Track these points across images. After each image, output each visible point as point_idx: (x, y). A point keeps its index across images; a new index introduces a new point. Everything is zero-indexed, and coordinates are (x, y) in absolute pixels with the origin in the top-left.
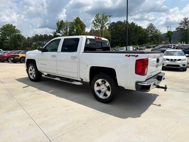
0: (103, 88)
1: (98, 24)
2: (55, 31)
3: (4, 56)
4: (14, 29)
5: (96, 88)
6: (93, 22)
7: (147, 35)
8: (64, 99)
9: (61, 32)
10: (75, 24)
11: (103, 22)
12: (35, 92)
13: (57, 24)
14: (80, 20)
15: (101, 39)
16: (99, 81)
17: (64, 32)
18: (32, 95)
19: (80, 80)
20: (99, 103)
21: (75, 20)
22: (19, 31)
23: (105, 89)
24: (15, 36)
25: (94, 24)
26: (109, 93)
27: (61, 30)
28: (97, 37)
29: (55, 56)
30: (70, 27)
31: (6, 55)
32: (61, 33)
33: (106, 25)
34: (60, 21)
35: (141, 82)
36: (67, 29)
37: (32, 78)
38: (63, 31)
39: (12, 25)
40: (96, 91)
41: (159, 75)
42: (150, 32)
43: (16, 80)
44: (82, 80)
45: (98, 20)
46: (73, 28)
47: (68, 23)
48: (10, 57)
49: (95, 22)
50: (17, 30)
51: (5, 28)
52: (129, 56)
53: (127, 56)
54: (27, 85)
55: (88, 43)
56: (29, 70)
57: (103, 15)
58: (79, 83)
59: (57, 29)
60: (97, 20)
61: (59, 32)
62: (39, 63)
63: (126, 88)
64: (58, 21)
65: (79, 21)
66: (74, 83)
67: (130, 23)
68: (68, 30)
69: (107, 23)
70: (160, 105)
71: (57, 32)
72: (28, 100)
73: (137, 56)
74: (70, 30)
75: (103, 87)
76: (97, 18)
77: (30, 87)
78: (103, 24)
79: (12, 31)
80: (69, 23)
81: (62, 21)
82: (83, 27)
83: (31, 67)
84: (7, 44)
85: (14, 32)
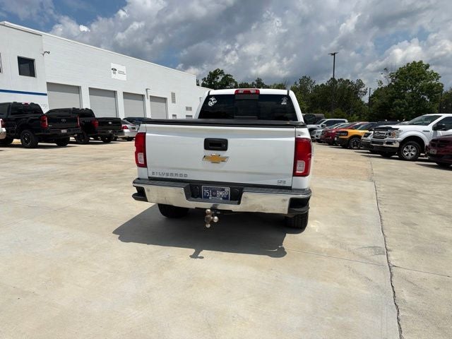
4: (424, 73)
15: (258, 93)
22: (436, 75)
39: (421, 62)
55: (211, 104)
70: (198, 257)
79: (418, 77)
84: (398, 108)
85: (423, 79)
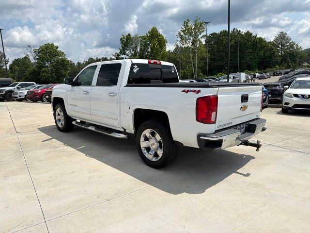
0: (153, 144)
1: (187, 36)
2: (118, 51)
3: (36, 93)
4: (57, 51)
5: (143, 144)
6: (180, 34)
7: (274, 52)
8: (95, 160)
9: (127, 52)
10: (149, 39)
11: (195, 33)
12: (57, 147)
13: (121, 40)
14: (157, 32)
15: (160, 64)
16: (147, 132)
17: (131, 53)
18: (51, 152)
19: (122, 130)
20: (147, 167)
21: (149, 32)
22: (63, 53)
23: (156, 145)
24: (57, 62)
25: (181, 37)
26: (160, 153)
27: (126, 49)
28: (152, 61)
29: (87, 93)
30: (141, 44)
31: (39, 91)
32: (127, 55)
33: (201, 38)
34: (125, 35)
35: (205, 135)
36: (136, 47)
37: (60, 126)
38: (130, 51)
39: (53, 44)
40: (143, 149)
41: (251, 123)
42: (280, 46)
43: (38, 129)
44: (125, 130)
45: (188, 30)
46: (146, 45)
47: (137, 38)
48: (45, 93)
49: (182, 34)
50: (61, 52)
51: (42, 50)
52: (188, 91)
53: (184, 91)
54: (51, 138)
55: (135, 71)
56: (57, 114)
57: (196, 21)
58: (122, 136)
59: (121, 48)
60: (185, 30)
61: (124, 54)
62: (69, 104)
63: (185, 145)
64: (123, 35)
65: (156, 34)
66: (113, 135)
67: (243, 33)
68: (139, 50)
69: (203, 34)
70: (248, 175)
71: (121, 52)
72: (41, 161)
73: (199, 91)
74: (141, 49)
75: (152, 142)
76: (185, 27)
77: (54, 140)
78: (196, 36)
79: (54, 54)
80: (140, 37)
81: (129, 35)
82: (162, 42)
83: (58, 110)
84: (45, 73)
85: (56, 55)
